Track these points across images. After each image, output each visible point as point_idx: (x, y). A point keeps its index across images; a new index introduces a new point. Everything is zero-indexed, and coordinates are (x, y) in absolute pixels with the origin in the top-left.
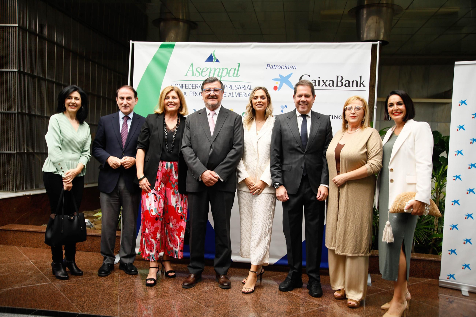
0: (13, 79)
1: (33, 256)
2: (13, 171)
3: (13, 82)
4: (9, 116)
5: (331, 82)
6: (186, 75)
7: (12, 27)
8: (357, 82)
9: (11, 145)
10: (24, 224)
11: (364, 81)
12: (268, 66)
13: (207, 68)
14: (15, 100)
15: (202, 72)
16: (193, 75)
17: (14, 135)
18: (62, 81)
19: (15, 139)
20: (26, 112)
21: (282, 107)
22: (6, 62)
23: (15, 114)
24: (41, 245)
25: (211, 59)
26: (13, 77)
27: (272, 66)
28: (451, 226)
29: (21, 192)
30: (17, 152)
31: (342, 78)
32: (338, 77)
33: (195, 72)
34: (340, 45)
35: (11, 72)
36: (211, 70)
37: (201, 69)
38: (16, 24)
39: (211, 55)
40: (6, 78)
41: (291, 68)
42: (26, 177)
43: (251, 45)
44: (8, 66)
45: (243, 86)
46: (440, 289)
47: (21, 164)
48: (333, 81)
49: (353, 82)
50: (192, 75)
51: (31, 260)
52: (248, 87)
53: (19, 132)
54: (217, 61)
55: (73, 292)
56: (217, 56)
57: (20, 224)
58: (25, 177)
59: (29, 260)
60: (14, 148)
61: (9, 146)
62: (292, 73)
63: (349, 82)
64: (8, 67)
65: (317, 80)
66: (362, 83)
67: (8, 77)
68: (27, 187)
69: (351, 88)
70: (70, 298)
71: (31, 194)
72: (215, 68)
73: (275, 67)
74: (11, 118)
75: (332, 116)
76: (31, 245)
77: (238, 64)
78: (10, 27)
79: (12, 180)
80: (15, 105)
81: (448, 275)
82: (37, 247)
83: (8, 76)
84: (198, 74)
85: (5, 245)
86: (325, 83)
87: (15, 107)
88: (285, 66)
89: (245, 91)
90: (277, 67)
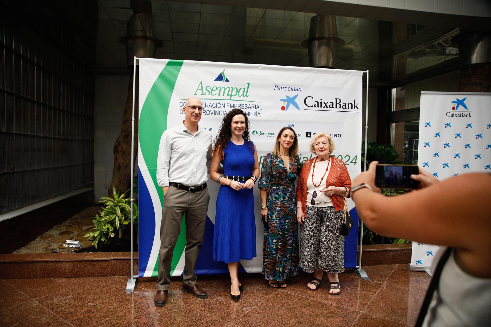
1: (31, 291)
5: (331, 104)
6: (195, 94)
11: (357, 104)
12: (276, 87)
13: (217, 87)
15: (212, 90)
16: (203, 94)
24: (33, 275)
25: (220, 78)
27: (279, 88)
33: (205, 91)
34: (338, 71)
36: (221, 89)
37: (210, 88)
39: (221, 74)
41: (297, 90)
43: (260, 66)
45: (253, 106)
49: (349, 104)
50: (201, 94)
51: (33, 298)
52: (258, 107)
54: (227, 80)
56: (226, 75)
59: (31, 299)
62: (298, 95)
69: (347, 110)
72: (225, 88)
73: (282, 88)
75: (332, 135)
76: (21, 277)
77: (248, 84)
81: (416, 261)
84: (207, 93)
86: (326, 105)
88: (291, 88)
89: (255, 111)
90: (284, 88)
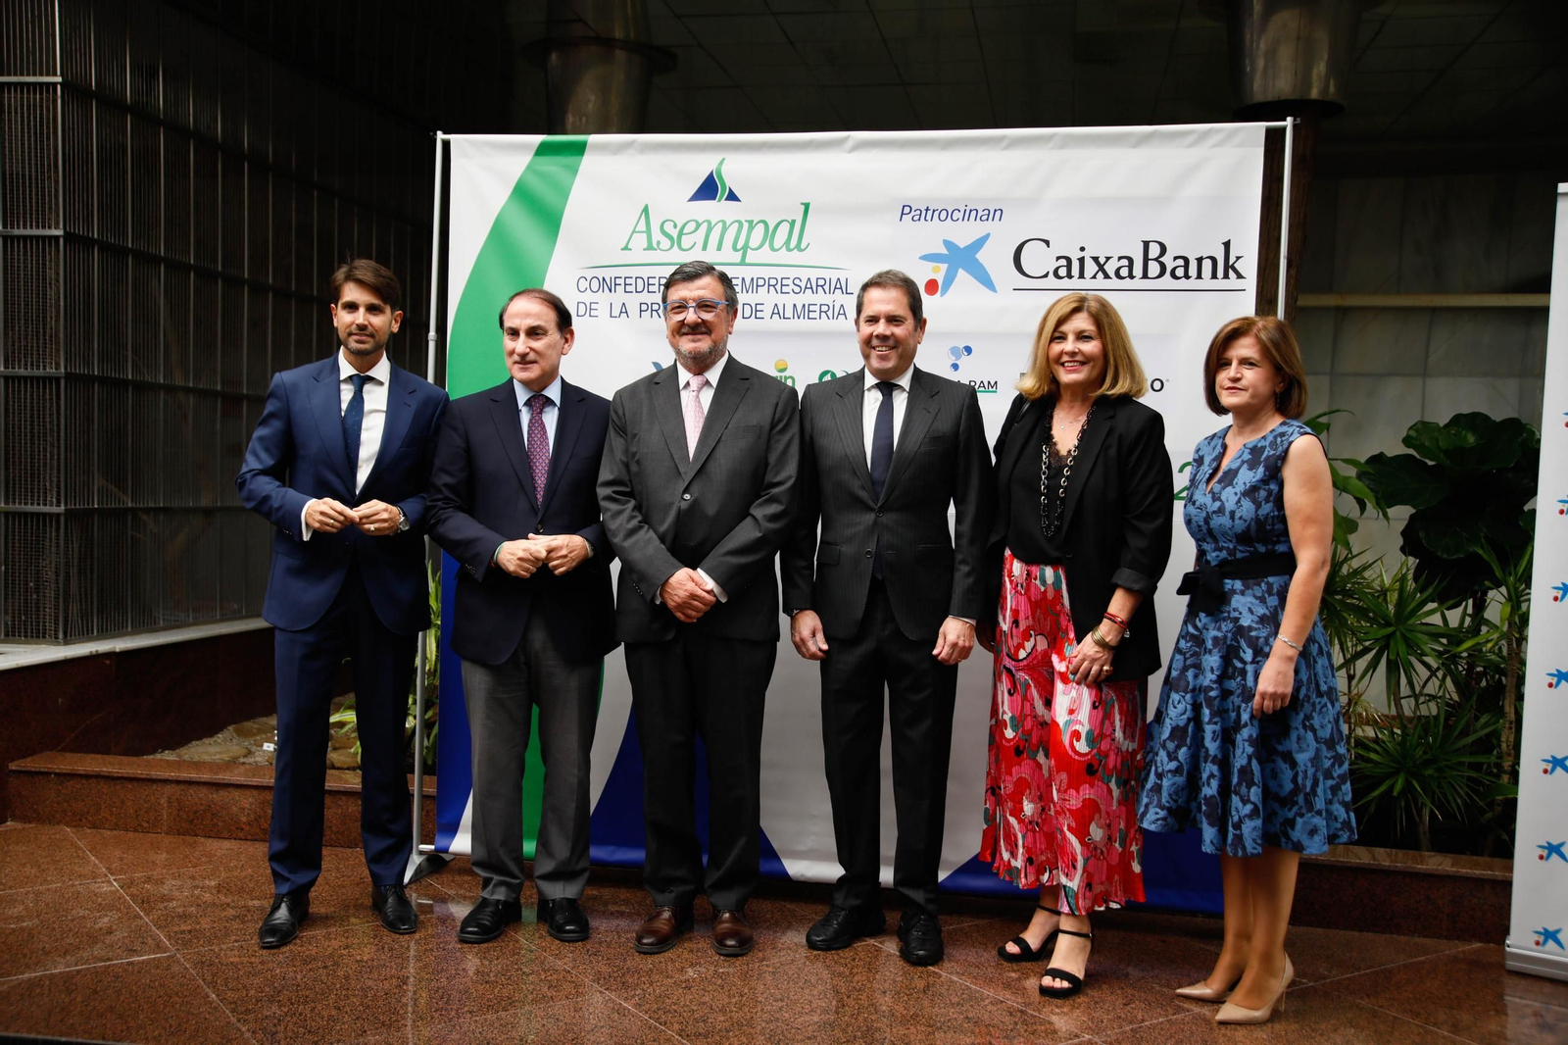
0: (50, 261)
1: (121, 859)
2: (57, 574)
3: (50, 274)
4: (38, 388)
5: (1125, 262)
6: (626, 248)
7: (41, 84)
8: (1214, 260)
9: (48, 484)
10: (93, 752)
11: (1238, 258)
12: (907, 210)
13: (697, 222)
14: (57, 331)
15: (681, 234)
16: (650, 247)
17: (55, 452)
18: (215, 261)
19: (59, 466)
20: (96, 373)
21: (954, 351)
22: (25, 206)
23: (58, 379)
24: (148, 822)
25: (709, 189)
26: (50, 254)
27: (918, 212)
28: (1544, 760)
29: (83, 642)
30: (66, 510)
31: (1163, 250)
32: (1146, 244)
33: (657, 235)
34: (1155, 132)
35: (44, 238)
36: (710, 229)
37: (675, 226)
38: (55, 74)
39: (711, 175)
40: (25, 259)
41: (985, 217)
42: (98, 590)
43: (846, 139)
44: (31, 218)
45: (821, 282)
46: (1509, 981)
47: (80, 547)
48: (1131, 260)
49: (1200, 260)
50: (646, 246)
51: (112, 874)
52: (838, 286)
53: (73, 439)
54: (732, 197)
55: (245, 987)
56: (730, 178)
57: (80, 752)
58: (95, 591)
59: (106, 876)
60: (59, 495)
61: (39, 489)
62: (989, 235)
63: (1186, 260)
64: (31, 222)
65: (1075, 256)
66: (1231, 264)
67: (32, 256)
68: (102, 625)
69: (1192, 283)
70: (233, 1006)
71: (117, 650)
72: (724, 222)
73: (930, 213)
74: (45, 393)
76: (116, 824)
77: (803, 207)
78: (34, 84)
79: (53, 603)
80: (58, 350)
81: (1537, 932)
82: (135, 831)
83: (32, 252)
84: (666, 243)
85: (30, 822)
86: (1101, 268)
87: (59, 357)
88: (962, 212)
89: (828, 299)
90: (937, 213)
